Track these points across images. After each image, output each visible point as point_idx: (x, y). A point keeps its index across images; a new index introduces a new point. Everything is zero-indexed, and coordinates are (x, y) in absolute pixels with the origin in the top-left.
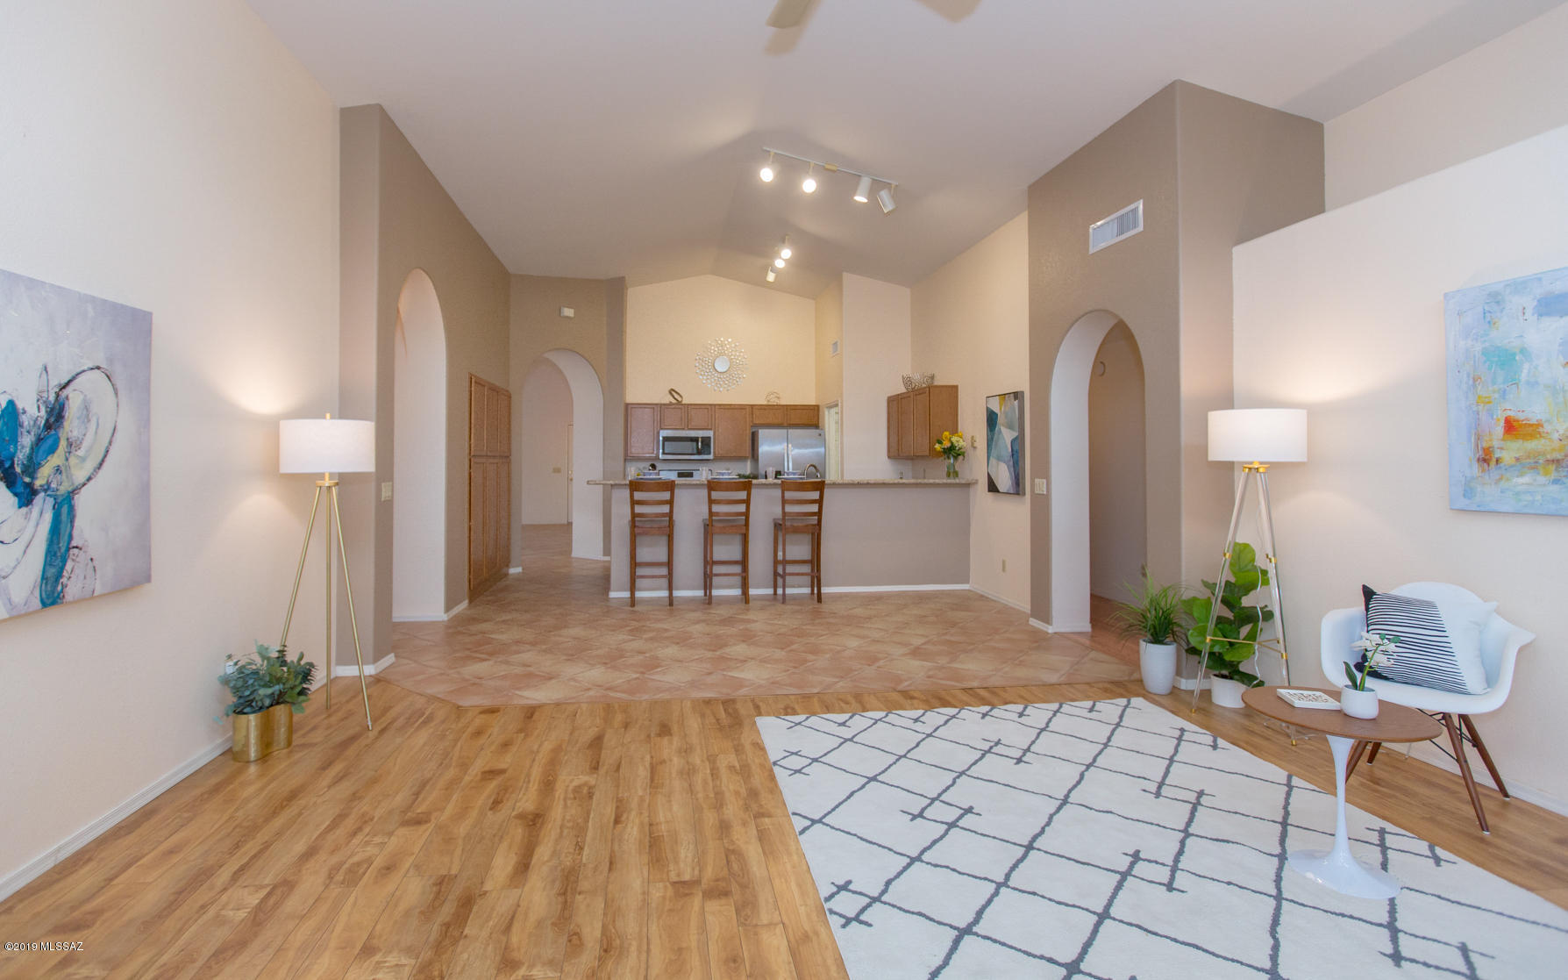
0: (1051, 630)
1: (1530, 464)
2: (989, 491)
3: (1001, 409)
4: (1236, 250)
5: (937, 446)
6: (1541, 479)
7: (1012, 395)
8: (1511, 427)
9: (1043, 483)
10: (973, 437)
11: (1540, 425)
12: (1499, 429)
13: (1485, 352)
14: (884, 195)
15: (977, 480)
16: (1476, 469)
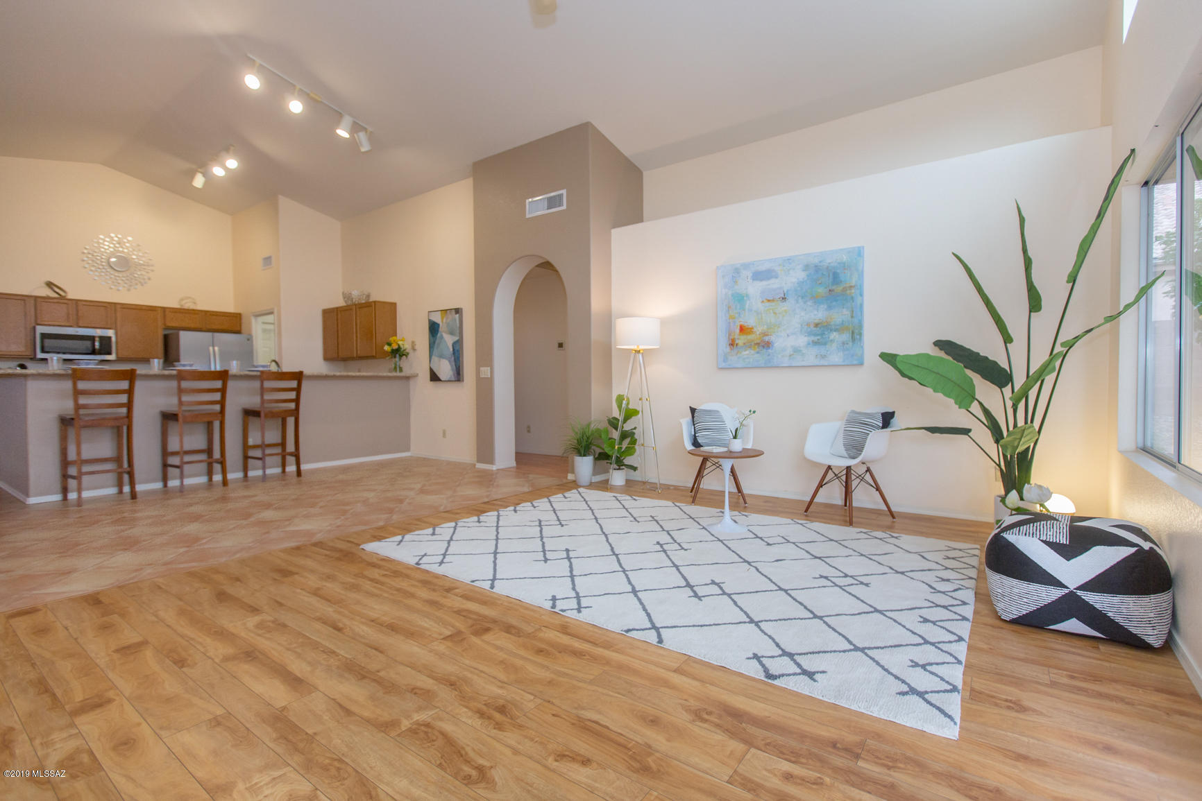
0: (494, 468)
1: (748, 345)
2: (431, 380)
3: (442, 321)
4: (613, 231)
5: (387, 348)
6: (752, 352)
7: (453, 311)
8: (742, 329)
9: (487, 370)
10: (413, 342)
11: (752, 328)
12: (738, 331)
13: (732, 295)
14: (362, 136)
15: (418, 374)
16: (728, 349)
